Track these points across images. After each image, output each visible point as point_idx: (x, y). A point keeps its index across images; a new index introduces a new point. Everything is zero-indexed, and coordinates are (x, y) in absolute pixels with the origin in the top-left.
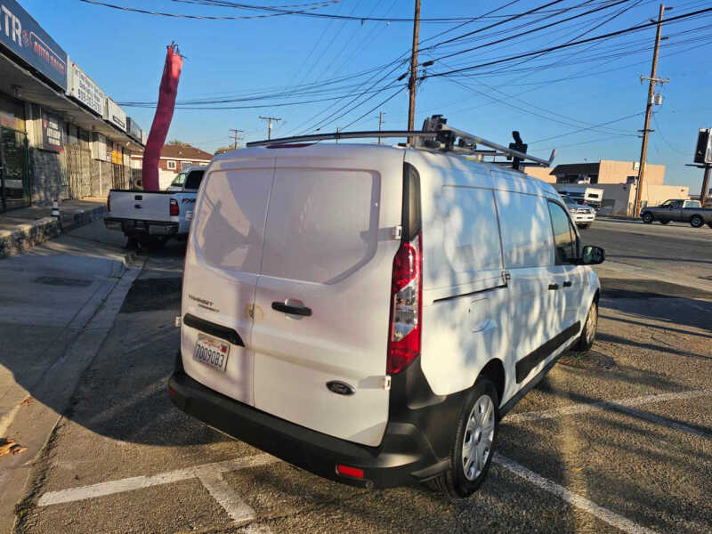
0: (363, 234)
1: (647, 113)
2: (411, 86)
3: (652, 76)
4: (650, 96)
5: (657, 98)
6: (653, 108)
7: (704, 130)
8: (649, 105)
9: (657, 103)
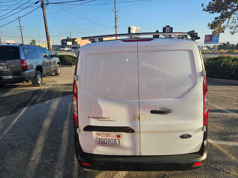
0: (190, 76)
1: (115, 21)
2: (42, 6)
3: (115, 9)
4: (116, 16)
5: (117, 17)
6: (117, 19)
7: (129, 27)
8: (116, 19)
9: (118, 18)
